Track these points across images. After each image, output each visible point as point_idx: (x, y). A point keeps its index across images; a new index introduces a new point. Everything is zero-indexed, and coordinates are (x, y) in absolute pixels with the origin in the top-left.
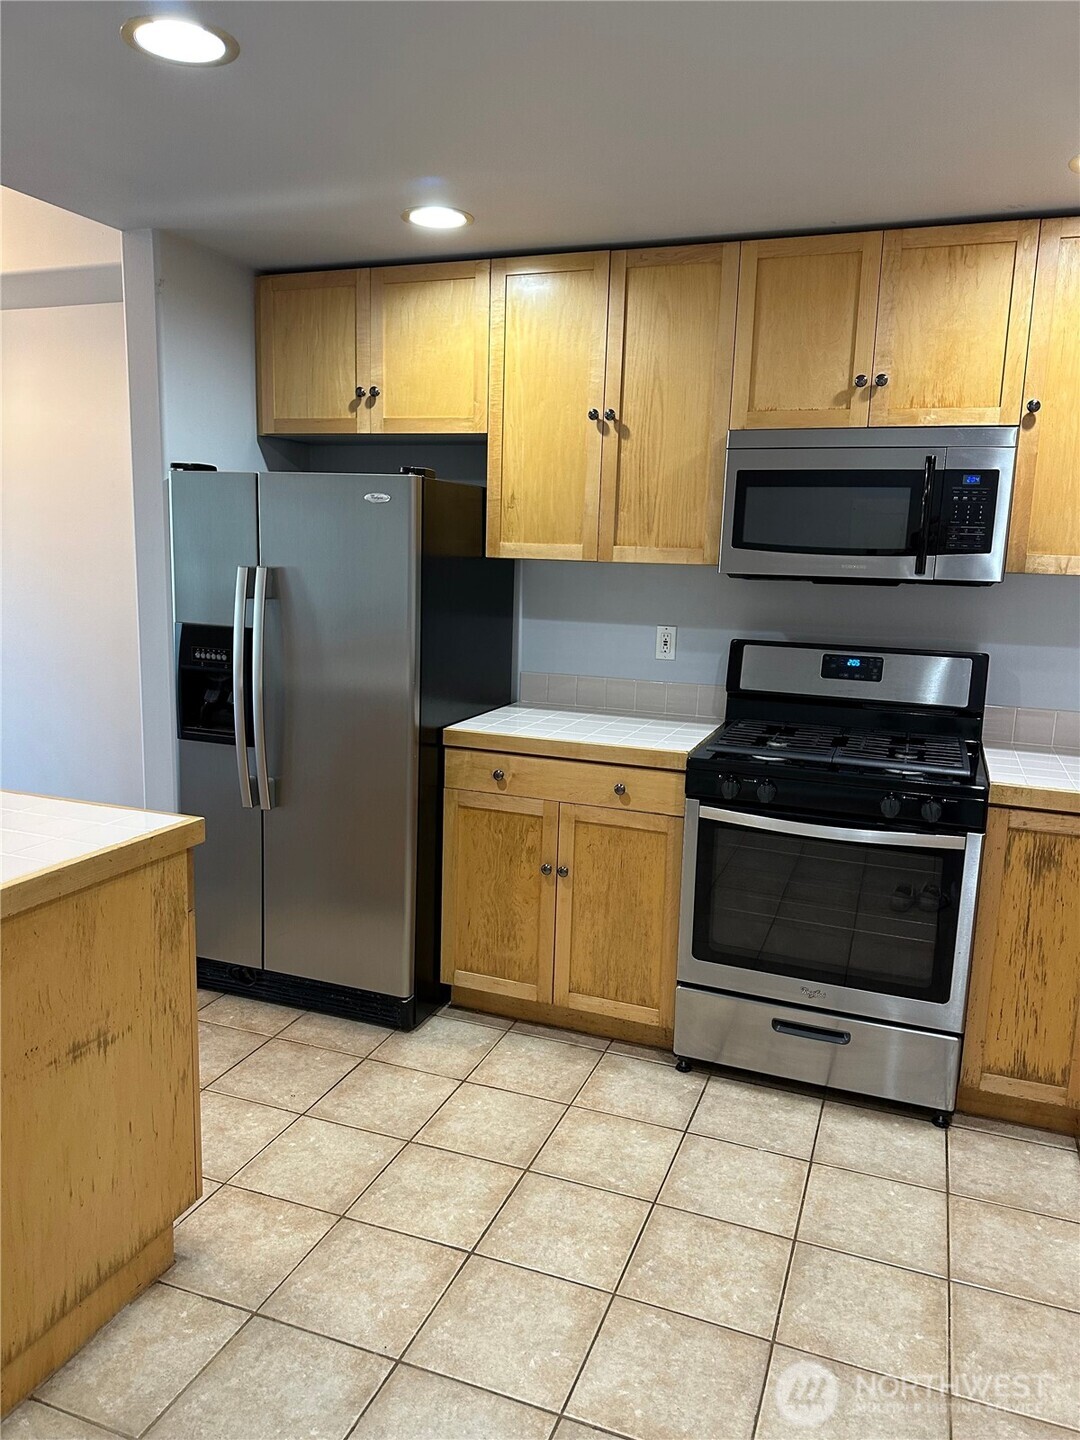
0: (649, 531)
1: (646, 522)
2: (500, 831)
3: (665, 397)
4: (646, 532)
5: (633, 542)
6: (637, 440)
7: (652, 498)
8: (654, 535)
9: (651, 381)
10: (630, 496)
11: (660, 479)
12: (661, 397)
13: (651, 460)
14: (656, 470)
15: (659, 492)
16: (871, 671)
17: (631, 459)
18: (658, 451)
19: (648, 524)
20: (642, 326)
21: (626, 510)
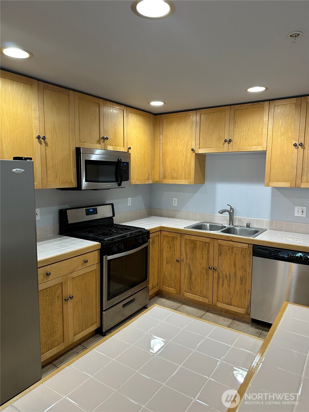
0: (57, 177)
1: (56, 174)
2: (47, 296)
3: (57, 134)
4: (56, 178)
5: (52, 181)
6: (50, 147)
7: (57, 167)
8: (58, 178)
9: (53, 128)
10: (50, 166)
11: (58, 161)
12: (56, 134)
13: (55, 154)
14: (57, 157)
15: (59, 165)
16: (95, 212)
17: (49, 153)
18: (57, 151)
19: (56, 175)
20: (49, 110)
21: (49, 170)
